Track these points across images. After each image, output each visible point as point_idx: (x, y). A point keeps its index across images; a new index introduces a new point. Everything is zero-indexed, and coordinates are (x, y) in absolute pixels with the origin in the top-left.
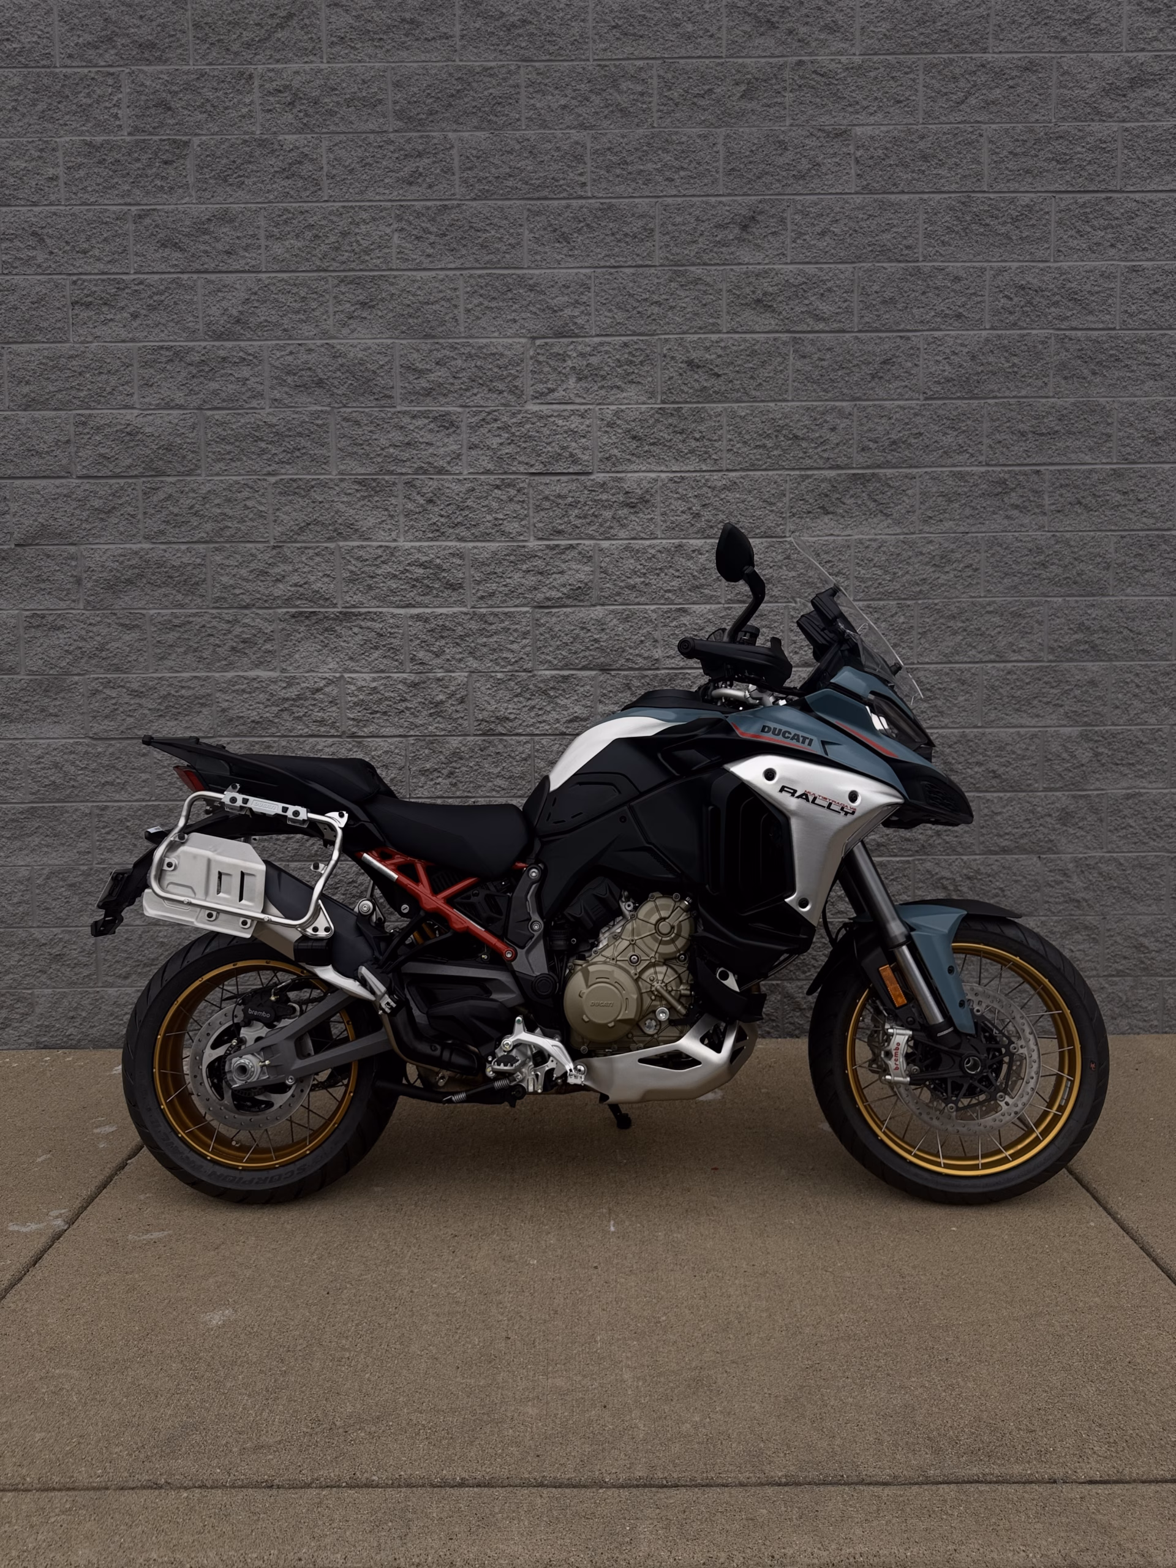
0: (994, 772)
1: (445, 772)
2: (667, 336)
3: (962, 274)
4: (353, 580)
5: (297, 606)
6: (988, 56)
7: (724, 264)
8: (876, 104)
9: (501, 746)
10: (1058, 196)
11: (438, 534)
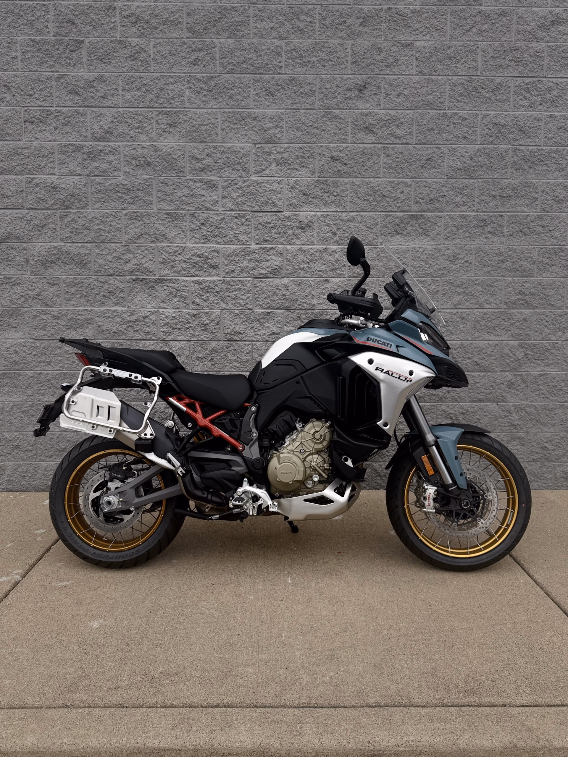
0: (476, 362)
1: (209, 359)
2: (321, 144)
3: (467, 116)
4: (164, 262)
5: (136, 275)
6: (482, 8)
7: (350, 109)
8: (426, 30)
9: (236, 346)
10: (515, 79)
11: (206, 240)
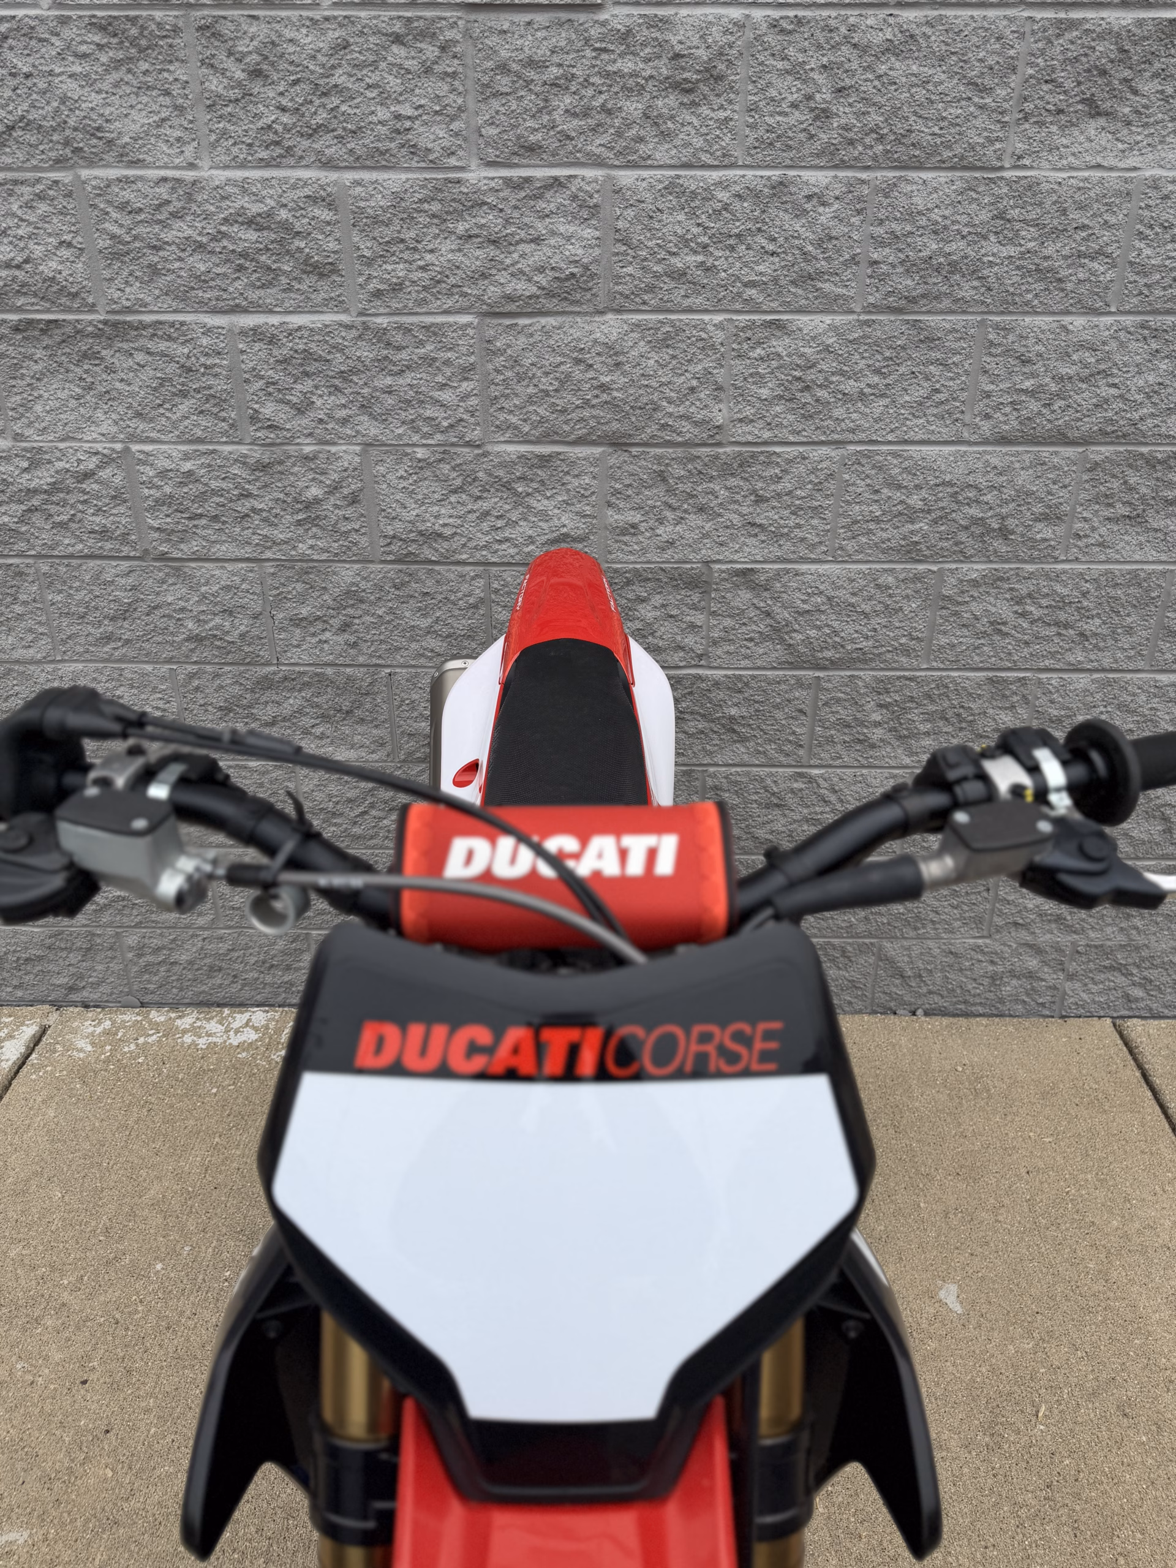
4: (118, 253)
9: (430, 582)
11: (279, 151)
